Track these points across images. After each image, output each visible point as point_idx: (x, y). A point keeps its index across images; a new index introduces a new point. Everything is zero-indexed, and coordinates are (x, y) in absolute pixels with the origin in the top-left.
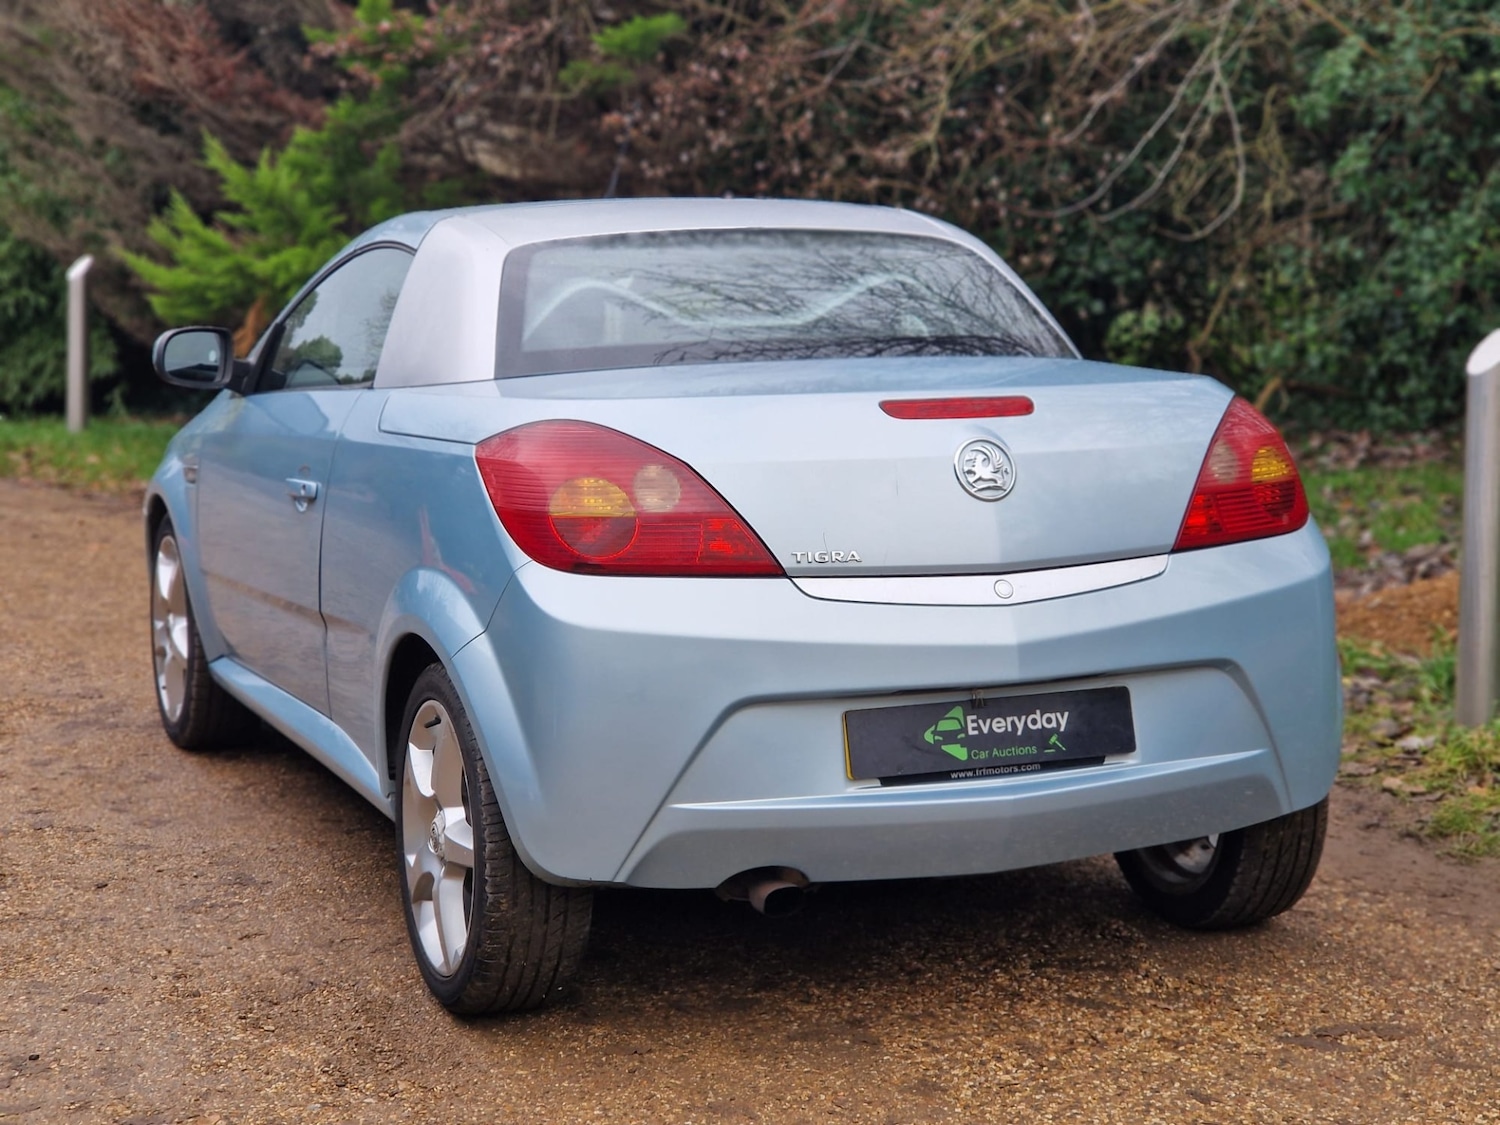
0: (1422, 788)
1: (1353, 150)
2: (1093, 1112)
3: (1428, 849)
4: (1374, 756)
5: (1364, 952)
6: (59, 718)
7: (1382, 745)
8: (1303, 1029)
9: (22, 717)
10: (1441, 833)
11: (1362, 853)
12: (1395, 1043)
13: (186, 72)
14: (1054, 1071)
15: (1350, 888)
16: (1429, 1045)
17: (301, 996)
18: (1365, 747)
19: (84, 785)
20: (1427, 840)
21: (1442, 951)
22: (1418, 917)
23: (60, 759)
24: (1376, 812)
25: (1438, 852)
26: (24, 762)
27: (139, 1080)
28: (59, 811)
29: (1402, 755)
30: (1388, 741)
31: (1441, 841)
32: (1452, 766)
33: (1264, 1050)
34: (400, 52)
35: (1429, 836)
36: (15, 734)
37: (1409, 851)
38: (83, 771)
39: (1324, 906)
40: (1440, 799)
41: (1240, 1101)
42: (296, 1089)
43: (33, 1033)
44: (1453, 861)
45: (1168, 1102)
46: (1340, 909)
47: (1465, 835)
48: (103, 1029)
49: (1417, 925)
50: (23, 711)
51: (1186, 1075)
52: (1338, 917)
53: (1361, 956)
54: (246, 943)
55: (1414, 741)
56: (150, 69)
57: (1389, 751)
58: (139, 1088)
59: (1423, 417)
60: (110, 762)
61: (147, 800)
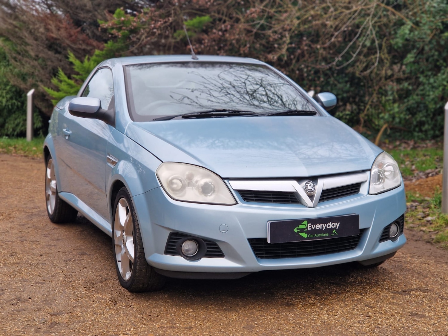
0: (432, 230)
1: (409, 56)
2: (338, 310)
3: (434, 246)
4: (418, 222)
5: (417, 271)
6: (27, 214)
7: (420, 219)
8: (399, 290)
9: (16, 213)
10: (438, 242)
11: (415, 247)
12: (426, 293)
13: (63, 33)
14: (326, 300)
15: (411, 256)
16: (436, 294)
17: (102, 282)
18: (415, 220)
19: (35, 230)
20: (434, 243)
21: (439, 271)
22: (432, 262)
23: (28, 224)
24: (418, 237)
25: (437, 247)
26: (17, 225)
27: (55, 303)
28: (28, 237)
29: (426, 222)
30: (422, 218)
31: (438, 244)
32: (441, 224)
33: (388, 295)
34: (127, 27)
35: (434, 242)
36: (14, 218)
37: (428, 246)
38: (35, 227)
39: (404, 260)
40: (437, 233)
41: (381, 307)
42: (102, 305)
43: (23, 291)
44: (441, 249)
45: (360, 308)
46: (409, 260)
47: (445, 242)
48: (44, 290)
49: (432, 264)
50: (17, 212)
51: (365, 301)
52: (409, 262)
53: (416, 272)
54: (85, 269)
55: (429, 218)
56: (52, 33)
57: (422, 221)
58: (55, 305)
59: (429, 136)
60: (42, 225)
61: (54, 234)
